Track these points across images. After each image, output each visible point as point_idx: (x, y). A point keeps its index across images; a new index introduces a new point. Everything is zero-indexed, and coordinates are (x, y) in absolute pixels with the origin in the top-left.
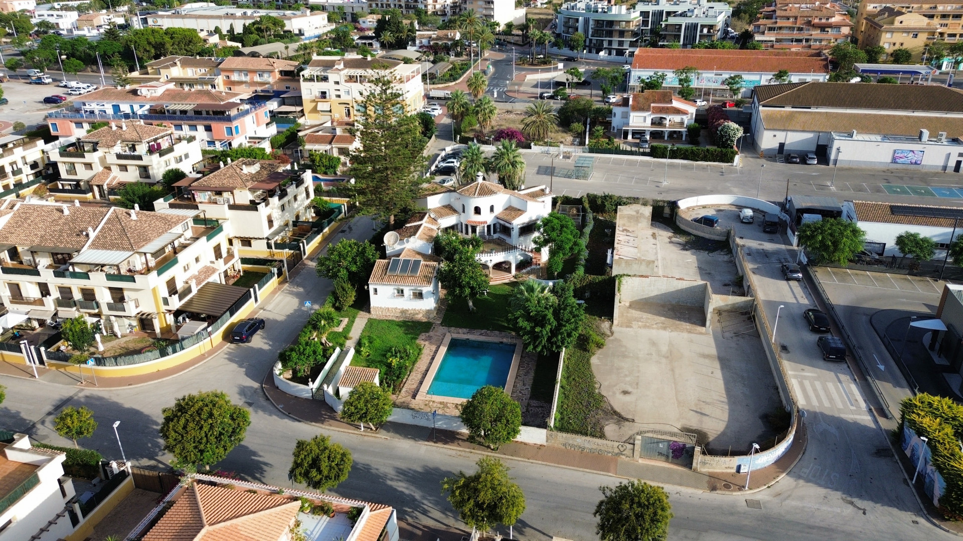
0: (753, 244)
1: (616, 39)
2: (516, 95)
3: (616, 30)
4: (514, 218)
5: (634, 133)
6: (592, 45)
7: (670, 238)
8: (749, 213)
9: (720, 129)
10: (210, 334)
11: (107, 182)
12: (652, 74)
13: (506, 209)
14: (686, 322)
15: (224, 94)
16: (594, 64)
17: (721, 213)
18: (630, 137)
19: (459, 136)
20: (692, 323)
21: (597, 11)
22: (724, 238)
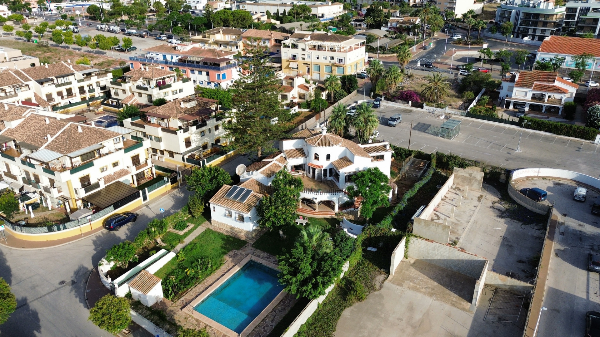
0: (572, 223)
1: (540, 28)
2: (438, 66)
3: (541, 21)
4: (342, 167)
5: (515, 105)
6: (519, 32)
7: (494, 203)
8: (582, 191)
9: (590, 109)
10: (90, 221)
11: (130, 102)
12: (552, 57)
13: (341, 159)
14: (455, 293)
15: (223, 52)
16: (517, 46)
17: (558, 187)
18: (511, 107)
19: (372, 93)
20: (460, 296)
21: (528, 6)
22: (545, 213)
